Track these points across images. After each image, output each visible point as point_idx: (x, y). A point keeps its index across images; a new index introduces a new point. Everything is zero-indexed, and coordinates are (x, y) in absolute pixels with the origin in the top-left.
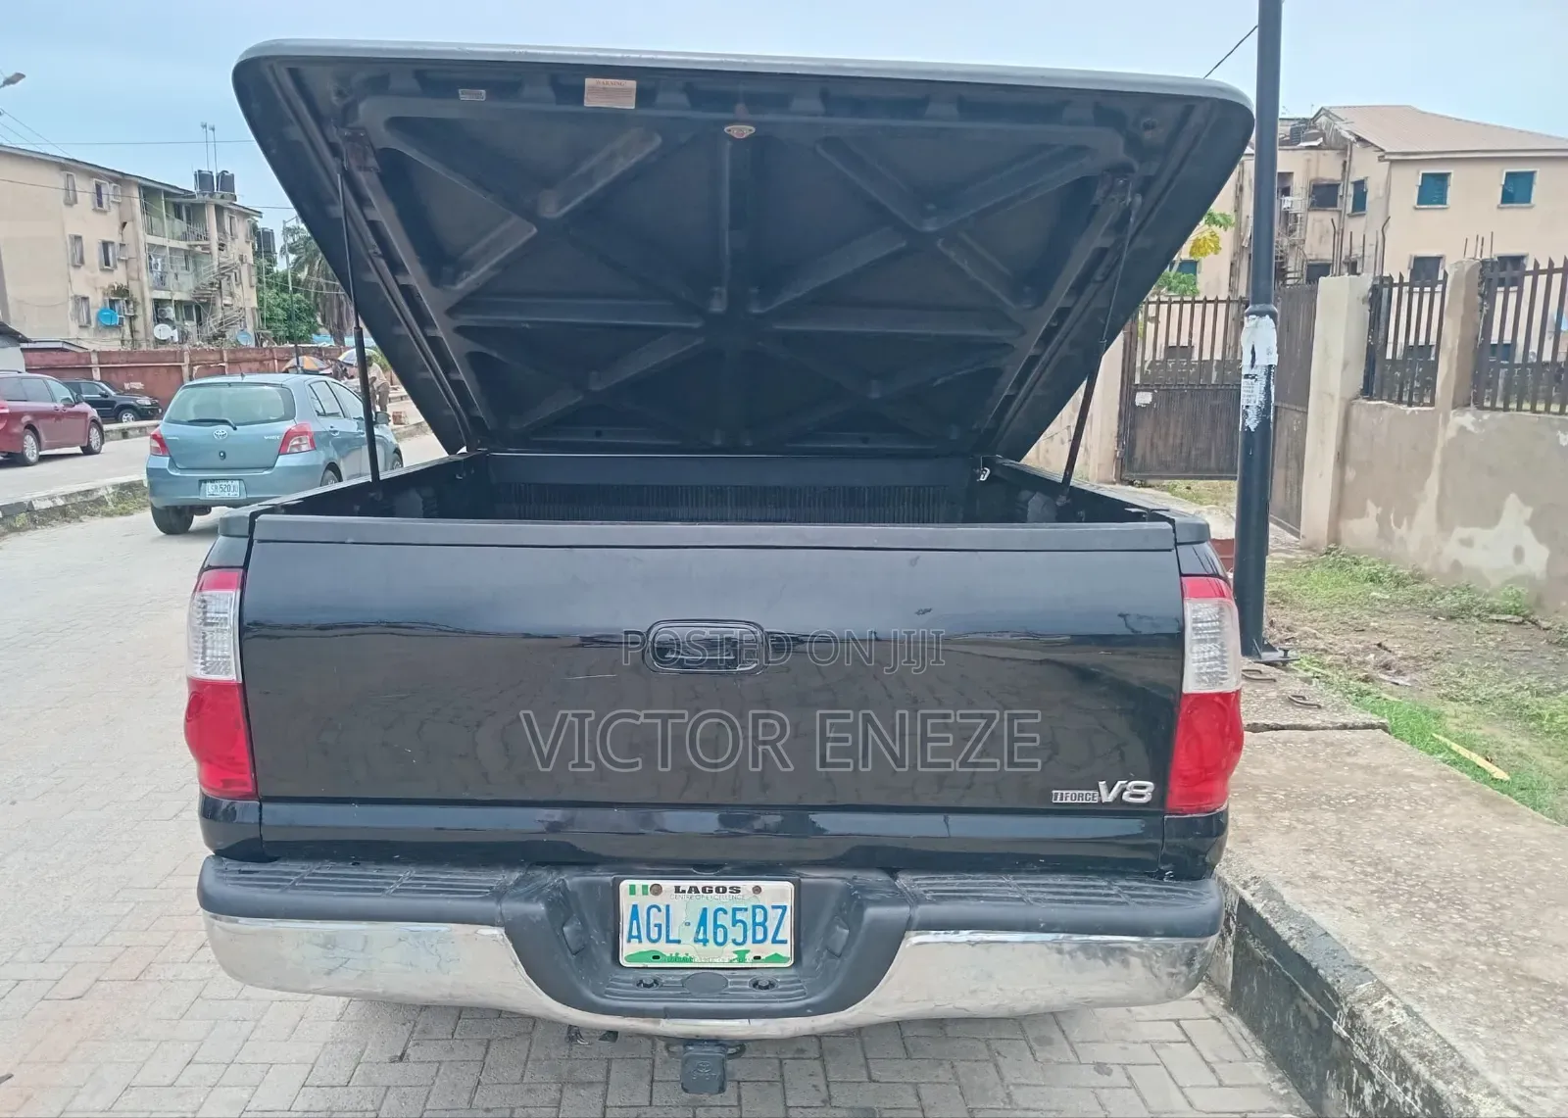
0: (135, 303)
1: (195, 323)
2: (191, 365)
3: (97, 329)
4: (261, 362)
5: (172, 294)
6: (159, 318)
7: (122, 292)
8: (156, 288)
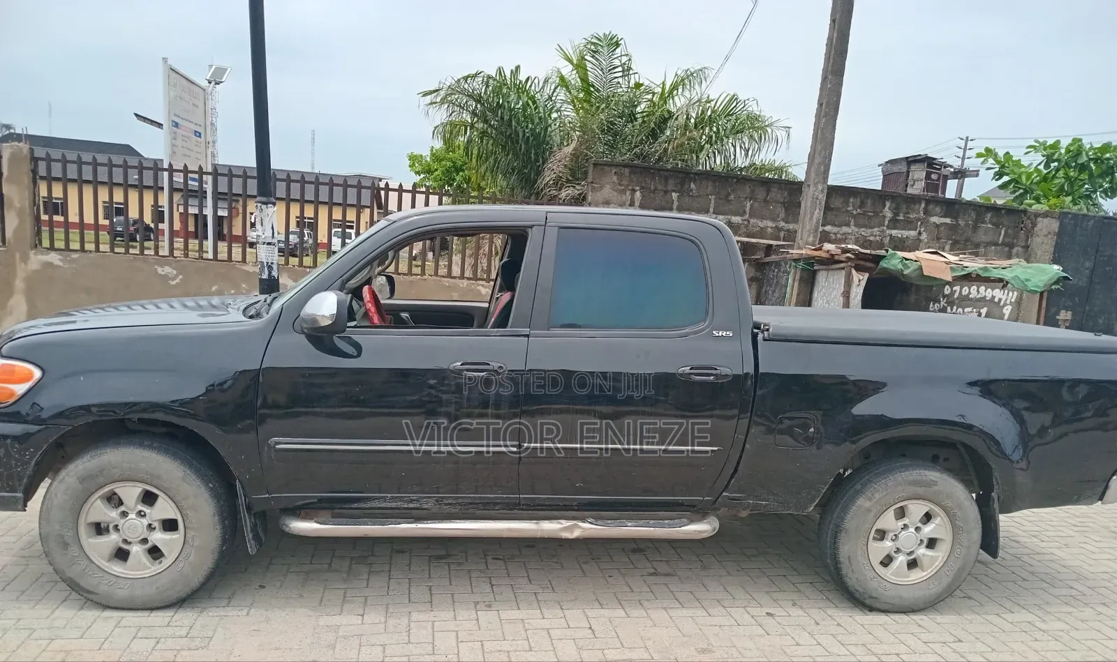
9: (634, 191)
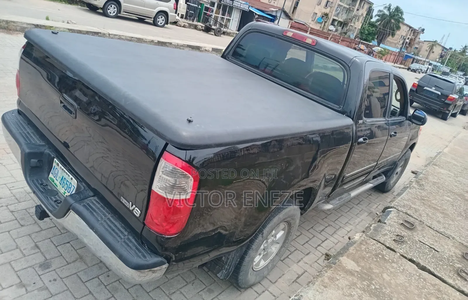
0: (328, 18)
1: (341, 28)
2: (331, 38)
3: (316, 22)
4: (350, 43)
5: (339, 19)
6: (332, 24)
7: (326, 15)
8: (335, 16)
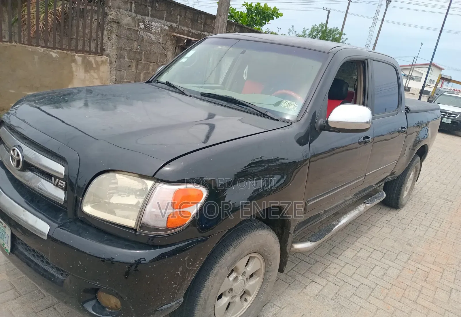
9: (131, 3)
